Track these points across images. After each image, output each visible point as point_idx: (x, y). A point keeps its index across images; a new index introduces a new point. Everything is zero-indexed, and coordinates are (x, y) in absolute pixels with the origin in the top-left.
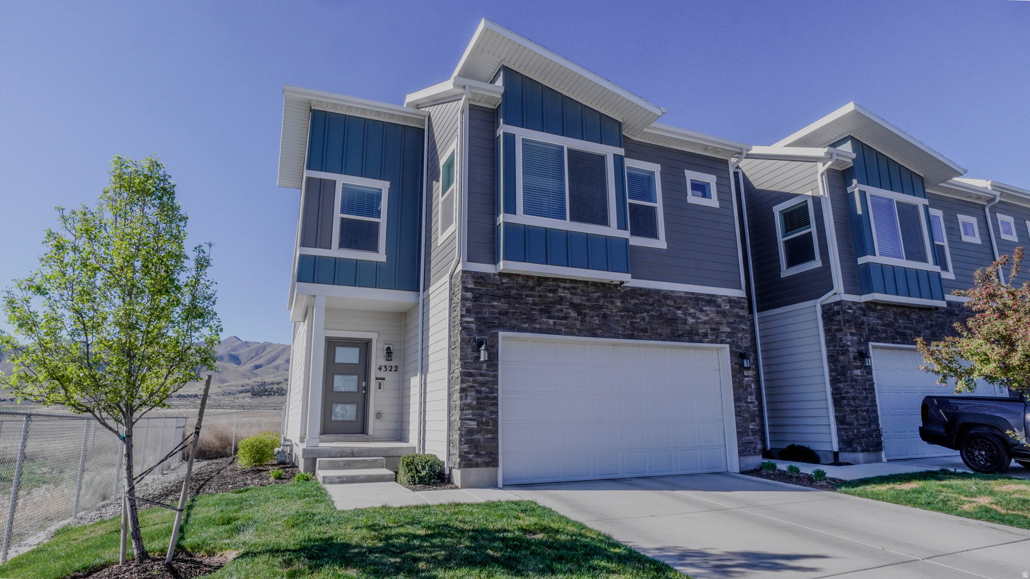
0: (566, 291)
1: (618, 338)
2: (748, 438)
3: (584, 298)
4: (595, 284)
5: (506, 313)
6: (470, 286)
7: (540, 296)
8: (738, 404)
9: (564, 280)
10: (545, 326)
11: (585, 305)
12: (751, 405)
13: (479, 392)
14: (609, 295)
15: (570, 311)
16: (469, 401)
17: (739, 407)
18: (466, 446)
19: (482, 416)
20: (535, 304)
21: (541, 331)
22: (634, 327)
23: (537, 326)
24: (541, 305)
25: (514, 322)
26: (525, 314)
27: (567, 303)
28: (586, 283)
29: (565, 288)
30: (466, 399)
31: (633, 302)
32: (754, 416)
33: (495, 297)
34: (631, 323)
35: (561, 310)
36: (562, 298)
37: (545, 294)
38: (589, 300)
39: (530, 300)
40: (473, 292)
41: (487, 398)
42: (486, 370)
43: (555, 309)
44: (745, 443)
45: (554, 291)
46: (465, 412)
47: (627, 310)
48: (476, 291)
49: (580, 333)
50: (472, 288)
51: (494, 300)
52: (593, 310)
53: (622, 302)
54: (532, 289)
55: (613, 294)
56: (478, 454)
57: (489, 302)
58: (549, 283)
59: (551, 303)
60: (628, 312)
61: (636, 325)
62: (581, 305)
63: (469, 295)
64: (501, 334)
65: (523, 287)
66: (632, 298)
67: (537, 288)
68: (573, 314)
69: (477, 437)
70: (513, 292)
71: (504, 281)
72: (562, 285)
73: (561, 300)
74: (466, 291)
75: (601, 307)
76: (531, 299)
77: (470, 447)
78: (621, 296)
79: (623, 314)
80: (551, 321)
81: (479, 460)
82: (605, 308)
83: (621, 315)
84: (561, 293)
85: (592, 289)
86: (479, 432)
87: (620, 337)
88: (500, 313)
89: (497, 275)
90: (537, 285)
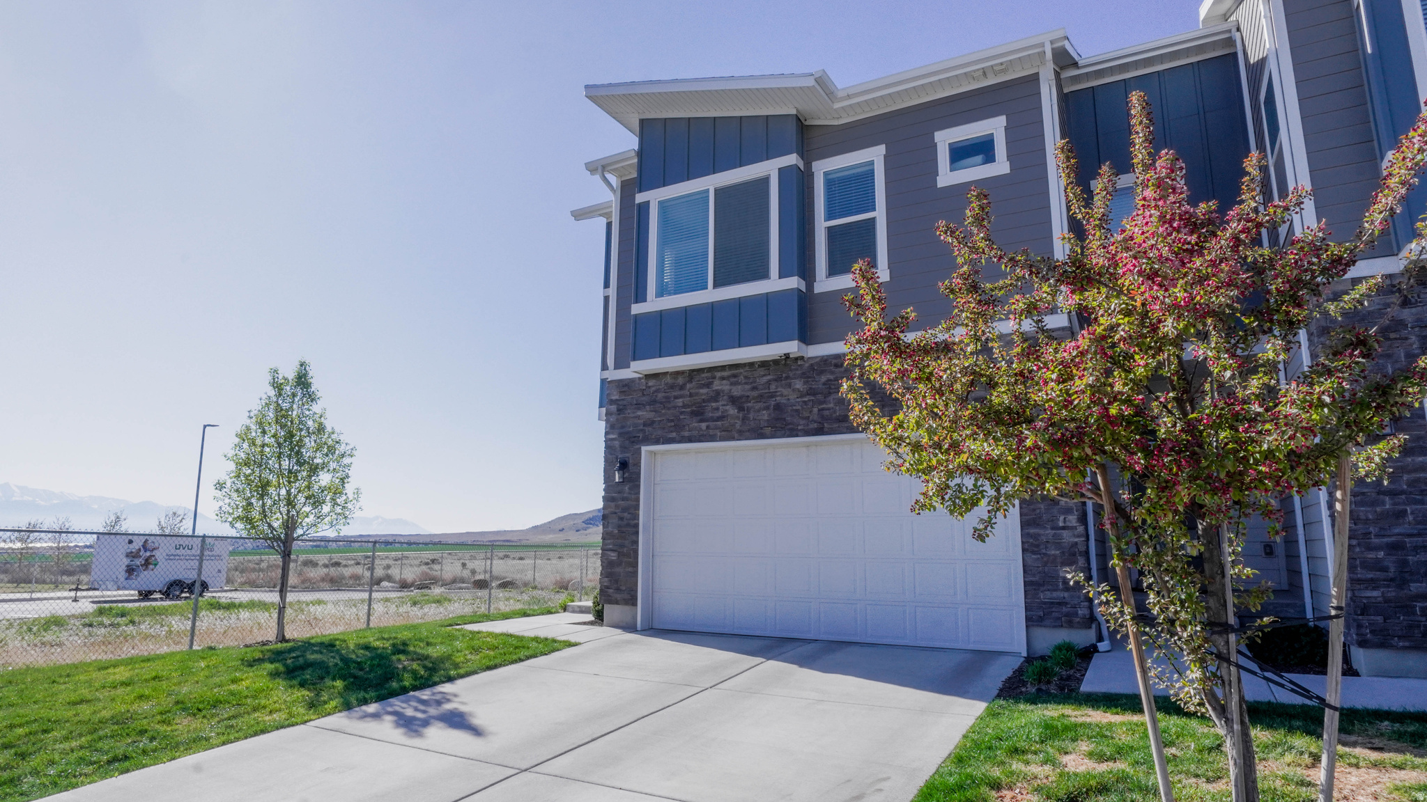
0: (725, 382)
1: (797, 436)
2: (1055, 594)
3: (747, 387)
4: (764, 364)
5: (651, 423)
6: (614, 398)
7: (691, 395)
8: (1032, 531)
9: (723, 368)
10: (695, 433)
11: (748, 396)
12: (1065, 533)
13: (621, 519)
14: (784, 375)
15: (728, 407)
16: (610, 529)
17: (1036, 537)
18: (606, 579)
19: (622, 546)
20: (684, 406)
21: (690, 440)
22: (822, 417)
23: (686, 434)
24: (692, 405)
25: (659, 432)
26: (672, 421)
27: (725, 397)
28: (751, 364)
29: (723, 378)
30: (607, 527)
31: (824, 378)
32: (1074, 554)
33: (639, 406)
34: (819, 410)
35: (717, 409)
36: (718, 393)
37: (697, 391)
38: (754, 388)
39: (679, 402)
40: (618, 405)
41: (628, 525)
42: (630, 493)
43: (709, 408)
44: (1045, 603)
45: (708, 385)
46: (606, 541)
47: (811, 392)
48: (620, 403)
49: (742, 435)
50: (617, 400)
51: (639, 409)
52: (760, 402)
53: (805, 383)
54: (682, 387)
55: (791, 374)
56: (618, 589)
57: (634, 413)
58: (703, 375)
59: (704, 401)
60: (814, 394)
61: (826, 413)
62: (741, 397)
63: (613, 408)
64: (644, 449)
65: (672, 387)
66: (821, 372)
67: (688, 386)
68: (732, 411)
69: (617, 570)
70: (660, 395)
71: (650, 384)
72: (718, 374)
73: (717, 396)
74: (611, 405)
75: (773, 395)
76: (681, 400)
77: (611, 581)
78: (804, 373)
79: (806, 399)
80: (704, 425)
81: (619, 596)
82: (778, 396)
83: (804, 402)
84: (717, 385)
85: (762, 371)
86: (620, 564)
87: (800, 433)
88: (645, 425)
89: (642, 378)
90: (688, 382)
